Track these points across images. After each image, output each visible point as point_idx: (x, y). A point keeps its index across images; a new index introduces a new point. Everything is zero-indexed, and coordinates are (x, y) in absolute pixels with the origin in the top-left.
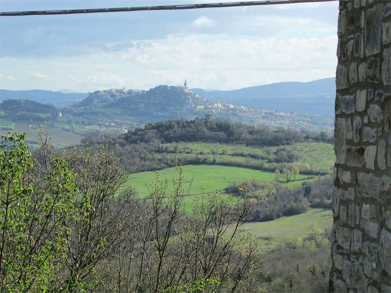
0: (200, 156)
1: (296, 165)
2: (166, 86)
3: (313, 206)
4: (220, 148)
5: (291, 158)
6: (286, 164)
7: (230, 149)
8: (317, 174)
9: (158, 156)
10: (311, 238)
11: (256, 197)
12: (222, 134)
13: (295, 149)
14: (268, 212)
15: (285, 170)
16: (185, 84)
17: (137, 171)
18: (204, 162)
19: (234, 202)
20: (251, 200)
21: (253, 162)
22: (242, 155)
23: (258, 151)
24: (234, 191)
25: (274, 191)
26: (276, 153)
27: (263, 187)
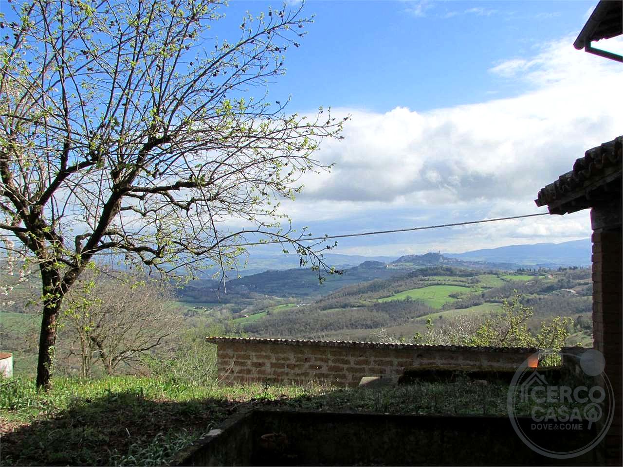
0: (439, 282)
1: (479, 284)
2: (431, 253)
3: (486, 302)
4: (448, 278)
5: (478, 282)
6: (475, 284)
7: (451, 278)
8: (489, 288)
9: (422, 282)
10: (484, 315)
11: (462, 299)
12: (448, 272)
13: (479, 278)
14: (467, 305)
15: (474, 287)
16: (439, 252)
17: (412, 289)
18: (441, 284)
19: (452, 300)
20: (459, 300)
21: (461, 283)
22: (456, 281)
23: (463, 279)
24: (453, 296)
25: (469, 296)
26: (471, 280)
27: (465, 294)
